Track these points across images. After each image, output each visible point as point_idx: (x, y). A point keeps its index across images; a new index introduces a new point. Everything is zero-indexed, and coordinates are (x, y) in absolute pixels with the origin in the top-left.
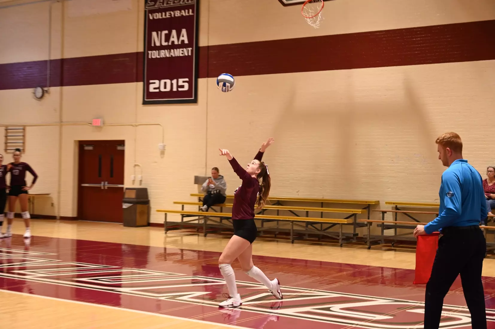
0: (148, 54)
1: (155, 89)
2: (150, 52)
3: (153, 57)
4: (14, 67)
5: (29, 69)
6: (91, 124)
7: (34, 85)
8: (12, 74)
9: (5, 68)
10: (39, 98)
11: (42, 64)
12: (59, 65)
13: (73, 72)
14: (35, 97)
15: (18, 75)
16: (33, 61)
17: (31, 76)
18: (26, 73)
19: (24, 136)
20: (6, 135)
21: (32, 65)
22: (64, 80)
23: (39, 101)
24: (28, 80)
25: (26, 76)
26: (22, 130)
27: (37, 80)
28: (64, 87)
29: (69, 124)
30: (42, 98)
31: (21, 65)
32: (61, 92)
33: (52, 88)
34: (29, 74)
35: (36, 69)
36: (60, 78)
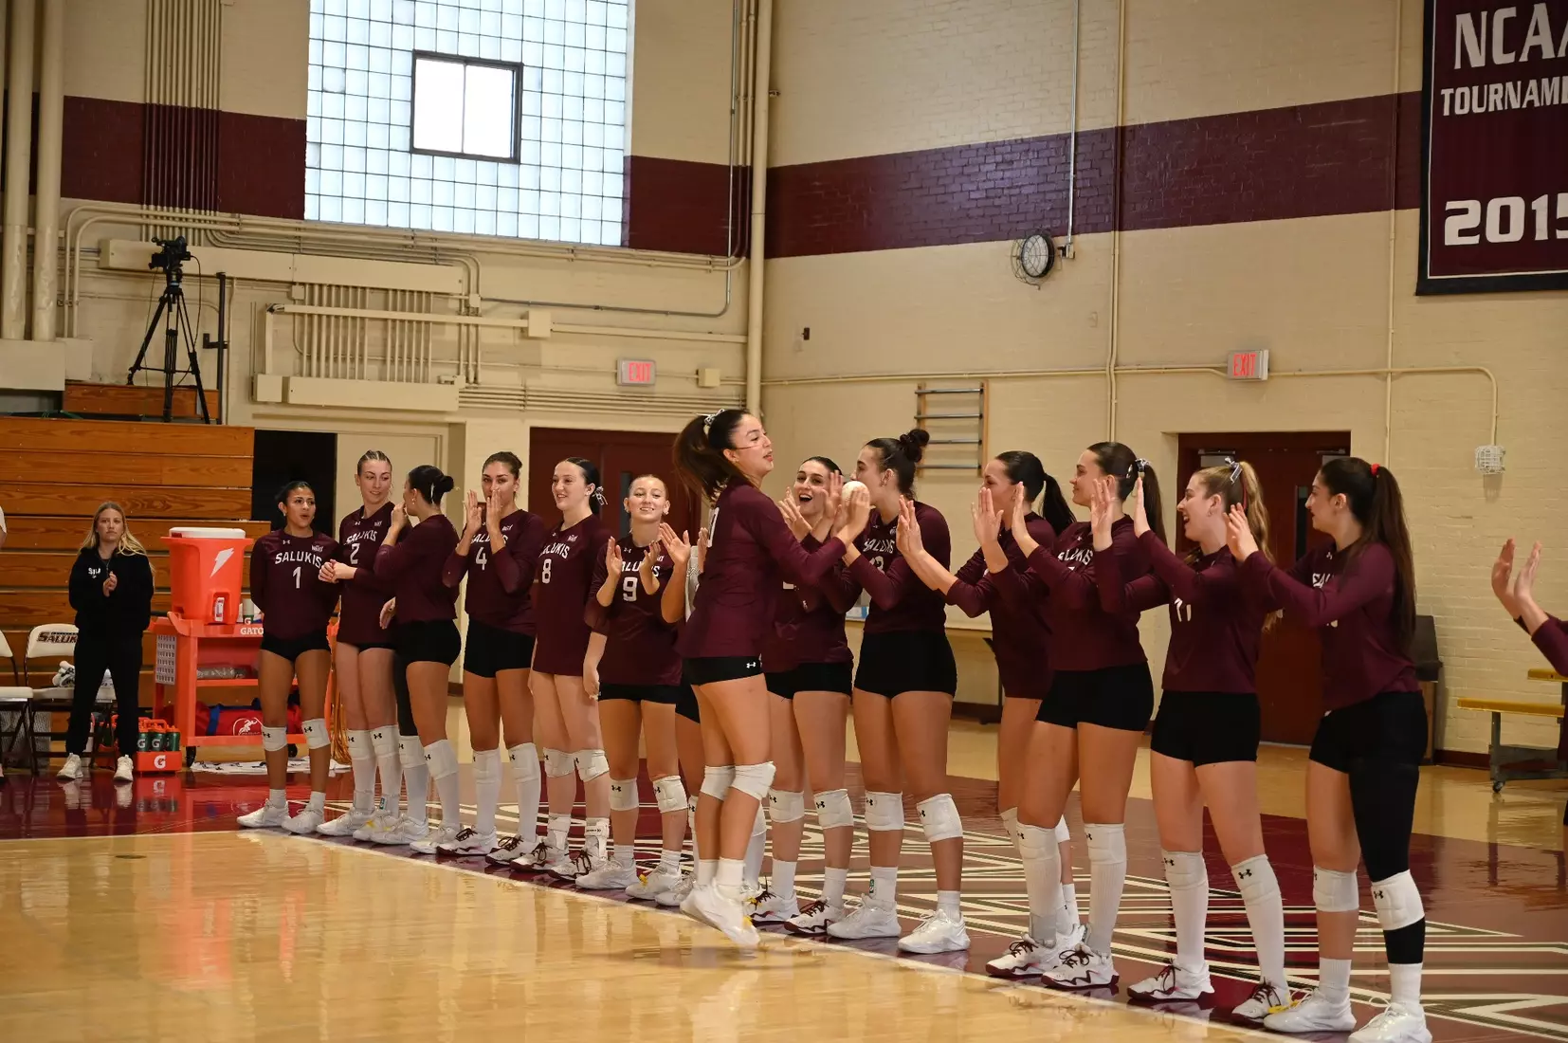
0: (1440, 99)
1: (1463, 233)
2: (1447, 93)
3: (1458, 111)
4: (951, 161)
5: (1003, 170)
6: (1224, 369)
7: (1021, 227)
8: (942, 190)
9: (918, 167)
10: (1036, 274)
11: (1047, 148)
12: (1110, 149)
13: (1161, 175)
14: (1021, 273)
15: (962, 191)
16: (1016, 141)
17: (1011, 196)
18: (991, 185)
19: (981, 417)
20: (919, 413)
21: (1011, 152)
22: (1126, 207)
23: (1037, 287)
24: (996, 211)
25: (991, 194)
26: (977, 396)
27: (1032, 210)
28: (1127, 234)
29: (1145, 370)
30: (1049, 274)
31: (974, 153)
32: (1117, 251)
33: (1081, 238)
34: (1003, 189)
35: (1026, 167)
36: (1111, 199)
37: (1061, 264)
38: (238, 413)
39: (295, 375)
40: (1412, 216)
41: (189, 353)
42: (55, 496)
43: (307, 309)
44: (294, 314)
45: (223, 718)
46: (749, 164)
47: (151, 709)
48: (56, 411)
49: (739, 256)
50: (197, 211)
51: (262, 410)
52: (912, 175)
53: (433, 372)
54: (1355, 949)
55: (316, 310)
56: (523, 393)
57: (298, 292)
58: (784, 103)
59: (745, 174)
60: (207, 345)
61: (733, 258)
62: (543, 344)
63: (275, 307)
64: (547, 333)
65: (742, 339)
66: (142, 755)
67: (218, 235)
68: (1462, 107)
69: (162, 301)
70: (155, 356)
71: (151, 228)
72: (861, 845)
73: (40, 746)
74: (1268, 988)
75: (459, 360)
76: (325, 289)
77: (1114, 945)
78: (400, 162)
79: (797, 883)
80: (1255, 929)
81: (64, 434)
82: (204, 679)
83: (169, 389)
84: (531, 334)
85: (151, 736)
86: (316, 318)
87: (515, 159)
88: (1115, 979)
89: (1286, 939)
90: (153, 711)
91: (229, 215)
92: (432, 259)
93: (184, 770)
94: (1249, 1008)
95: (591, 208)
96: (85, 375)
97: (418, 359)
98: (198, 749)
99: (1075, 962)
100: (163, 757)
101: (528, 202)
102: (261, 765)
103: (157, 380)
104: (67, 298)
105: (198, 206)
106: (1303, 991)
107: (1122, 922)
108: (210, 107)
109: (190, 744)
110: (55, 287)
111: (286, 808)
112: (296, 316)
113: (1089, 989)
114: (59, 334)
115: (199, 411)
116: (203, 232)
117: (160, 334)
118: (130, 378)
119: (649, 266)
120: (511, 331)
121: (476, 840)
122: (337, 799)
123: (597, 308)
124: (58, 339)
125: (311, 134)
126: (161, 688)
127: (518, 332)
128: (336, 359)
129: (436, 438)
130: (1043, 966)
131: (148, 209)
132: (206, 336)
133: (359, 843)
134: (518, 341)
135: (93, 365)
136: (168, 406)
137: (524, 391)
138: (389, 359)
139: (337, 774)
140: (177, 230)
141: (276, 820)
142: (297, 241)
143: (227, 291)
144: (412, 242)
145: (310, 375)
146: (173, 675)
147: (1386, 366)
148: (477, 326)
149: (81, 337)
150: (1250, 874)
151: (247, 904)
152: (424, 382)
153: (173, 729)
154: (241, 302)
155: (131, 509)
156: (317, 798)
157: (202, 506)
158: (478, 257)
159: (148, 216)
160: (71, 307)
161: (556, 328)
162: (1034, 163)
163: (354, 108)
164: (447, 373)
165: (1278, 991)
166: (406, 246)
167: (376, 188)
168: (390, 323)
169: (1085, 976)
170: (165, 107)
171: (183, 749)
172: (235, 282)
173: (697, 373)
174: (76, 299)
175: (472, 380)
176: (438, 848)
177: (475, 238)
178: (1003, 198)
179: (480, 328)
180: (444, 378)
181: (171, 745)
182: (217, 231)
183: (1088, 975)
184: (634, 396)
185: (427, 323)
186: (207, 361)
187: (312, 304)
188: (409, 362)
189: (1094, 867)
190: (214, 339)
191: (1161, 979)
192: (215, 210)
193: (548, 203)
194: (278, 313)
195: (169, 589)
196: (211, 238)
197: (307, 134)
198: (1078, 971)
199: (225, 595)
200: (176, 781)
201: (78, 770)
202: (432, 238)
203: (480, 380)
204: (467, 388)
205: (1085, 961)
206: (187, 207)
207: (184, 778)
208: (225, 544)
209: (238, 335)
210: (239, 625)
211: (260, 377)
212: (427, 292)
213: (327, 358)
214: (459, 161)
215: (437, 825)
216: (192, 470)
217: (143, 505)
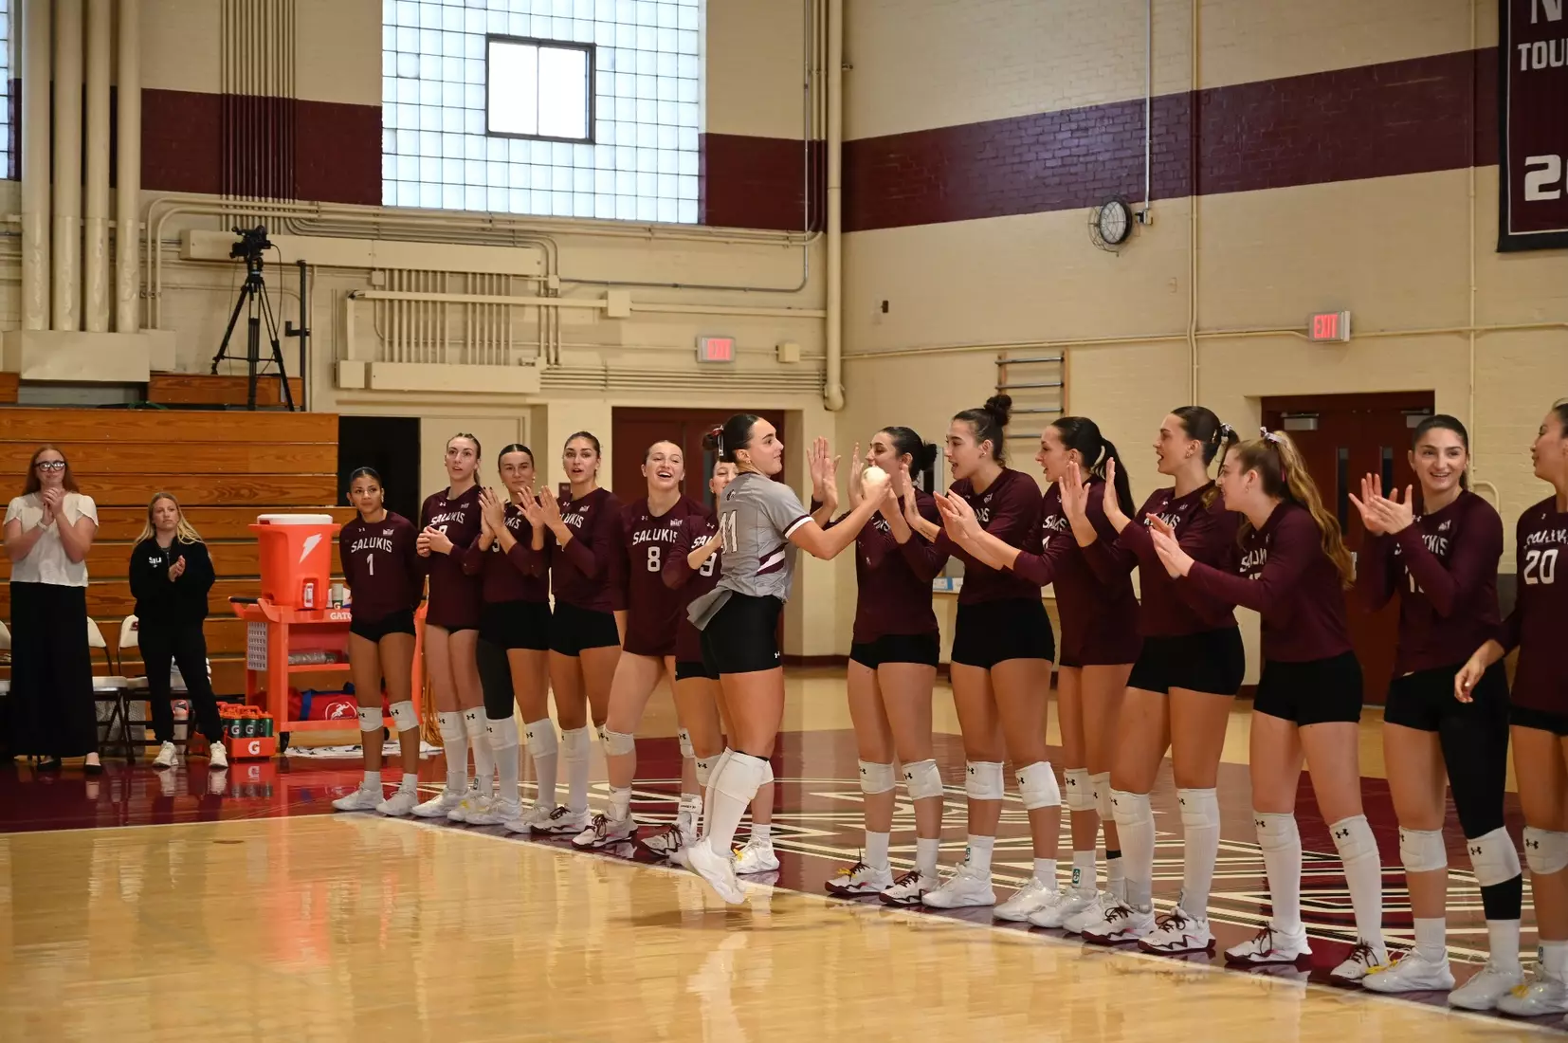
0: (1517, 55)
1: (1543, 188)
2: (1523, 47)
3: (1536, 66)
4: (1026, 130)
5: (1078, 138)
6: (1306, 332)
7: (1098, 194)
8: (1016, 160)
9: (994, 137)
10: (1114, 241)
11: (1123, 114)
12: (1186, 113)
13: (1237, 139)
14: (1100, 240)
15: (1037, 159)
16: (1091, 107)
17: (1087, 163)
18: (1067, 152)
19: (1062, 385)
20: (1000, 383)
21: (1087, 119)
22: (1203, 171)
23: (1115, 254)
24: (1073, 179)
25: (1068, 161)
26: (1058, 364)
27: (1109, 176)
28: (1206, 199)
29: (1224, 335)
30: (1127, 241)
31: (1049, 121)
32: (1195, 216)
33: (1159, 203)
34: (1079, 156)
35: (1102, 134)
36: (1188, 163)
37: (1141, 231)
38: (322, 400)
39: (377, 360)
40: (1490, 173)
41: (272, 341)
42: (143, 487)
43: (387, 295)
44: (374, 300)
45: (315, 702)
46: (823, 138)
47: (243, 695)
48: (142, 402)
49: (816, 230)
50: (276, 200)
51: (345, 396)
52: (988, 145)
53: (514, 354)
54: (1448, 909)
55: (396, 295)
56: (603, 373)
57: (378, 278)
58: (858, 77)
59: (820, 148)
60: (289, 332)
61: (809, 233)
62: (623, 324)
63: (356, 294)
64: (627, 313)
65: (820, 313)
66: (237, 742)
67: (297, 223)
68: (1540, 62)
69: (244, 290)
70: (238, 345)
71: (231, 218)
72: (952, 815)
73: (134, 735)
74: (1365, 948)
75: (540, 341)
76: (405, 274)
77: (1210, 909)
78: (475, 146)
79: (892, 854)
80: (1353, 890)
81: (150, 425)
82: (295, 664)
83: (253, 378)
84: (611, 313)
85: (245, 722)
86: (396, 304)
87: (590, 140)
88: (1212, 943)
89: (1384, 900)
90: (246, 698)
91: (307, 202)
92: (510, 242)
93: (278, 755)
94: (1346, 969)
95: (667, 185)
96: (169, 366)
97: (498, 341)
98: (291, 734)
99: (1171, 926)
100: (257, 743)
101: (603, 181)
102: (354, 748)
103: (241, 369)
104: (149, 289)
105: (276, 195)
106: (1401, 951)
107: (1217, 886)
108: (286, 96)
109: (282, 730)
110: (138, 279)
111: (380, 791)
112: (377, 302)
113: (1186, 954)
114: (143, 325)
115: (283, 399)
116: (282, 220)
117: (241, 323)
118: (214, 367)
119: (727, 243)
120: (591, 311)
121: (568, 819)
122: (430, 780)
123: (676, 286)
124: (142, 330)
125: (387, 120)
126: (253, 674)
127: (597, 312)
128: (417, 344)
129: (519, 420)
130: (1138, 931)
131: (227, 199)
132: (288, 324)
133: (454, 823)
134: (597, 321)
135: (177, 356)
136: (252, 394)
137: (606, 371)
138: (470, 342)
139: (429, 756)
140: (257, 219)
141: (370, 803)
142: (375, 227)
143: (308, 279)
144: (489, 225)
145: (392, 360)
146: (265, 661)
147: (1469, 325)
148: (556, 307)
149: (165, 328)
150: (1347, 834)
151: (343, 886)
152: (505, 364)
153: (266, 715)
154: (322, 289)
155: (219, 497)
156: (409, 780)
157: (288, 493)
158: (557, 239)
159: (227, 206)
160: (154, 299)
161: (636, 307)
162: (1111, 130)
163: (429, 93)
164: (529, 355)
165: (1375, 951)
166: (483, 229)
167: (452, 172)
168: (470, 306)
169: (1182, 940)
170: (242, 97)
171: (276, 735)
172: (316, 269)
173: (777, 348)
174: (159, 289)
175: (553, 360)
176: (532, 828)
177: (553, 219)
178: (1079, 166)
179: (559, 309)
180: (525, 360)
181: (265, 729)
182: (296, 219)
183: (1185, 940)
184: (715, 373)
185: (507, 305)
186: (290, 348)
187: (392, 289)
188: (490, 345)
189: (1187, 832)
190: (296, 326)
191: (1257, 942)
192: (294, 199)
193: (624, 183)
194: (358, 299)
195: (258, 576)
196: (291, 227)
197: (383, 120)
198: (1174, 935)
199: (314, 581)
200: (272, 767)
201: (173, 757)
202: (510, 221)
203: (561, 361)
204: (548, 369)
205: (1181, 925)
206: (266, 196)
207: (279, 764)
208: (312, 530)
209: (319, 322)
210: (326, 611)
211: (343, 364)
212: (506, 275)
213: (409, 343)
214: (534, 143)
215: (529, 805)
216: (278, 458)
217: (230, 493)
